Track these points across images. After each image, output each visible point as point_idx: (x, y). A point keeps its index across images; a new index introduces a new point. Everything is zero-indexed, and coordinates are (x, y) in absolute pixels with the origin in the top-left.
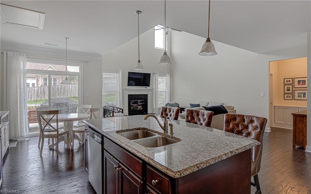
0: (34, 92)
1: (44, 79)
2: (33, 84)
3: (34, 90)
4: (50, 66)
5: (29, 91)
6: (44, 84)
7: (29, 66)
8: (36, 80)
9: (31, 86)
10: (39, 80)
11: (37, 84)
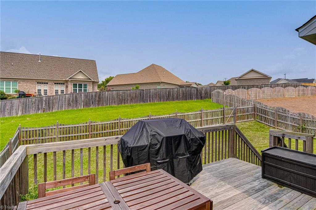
0: (65, 100)
1: (74, 85)
2: (62, 91)
3: (65, 98)
4: (80, 70)
5: (60, 99)
6: (74, 90)
7: (58, 70)
8: (65, 86)
9: (59, 93)
10: (68, 86)
11: (67, 91)
